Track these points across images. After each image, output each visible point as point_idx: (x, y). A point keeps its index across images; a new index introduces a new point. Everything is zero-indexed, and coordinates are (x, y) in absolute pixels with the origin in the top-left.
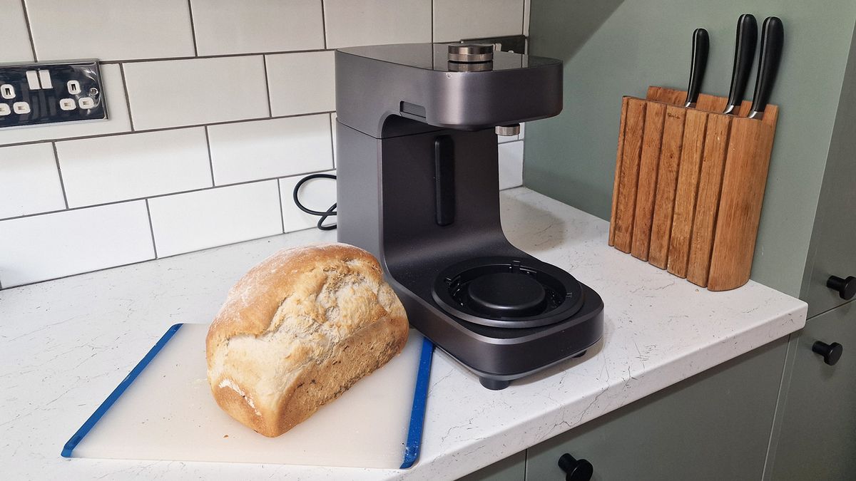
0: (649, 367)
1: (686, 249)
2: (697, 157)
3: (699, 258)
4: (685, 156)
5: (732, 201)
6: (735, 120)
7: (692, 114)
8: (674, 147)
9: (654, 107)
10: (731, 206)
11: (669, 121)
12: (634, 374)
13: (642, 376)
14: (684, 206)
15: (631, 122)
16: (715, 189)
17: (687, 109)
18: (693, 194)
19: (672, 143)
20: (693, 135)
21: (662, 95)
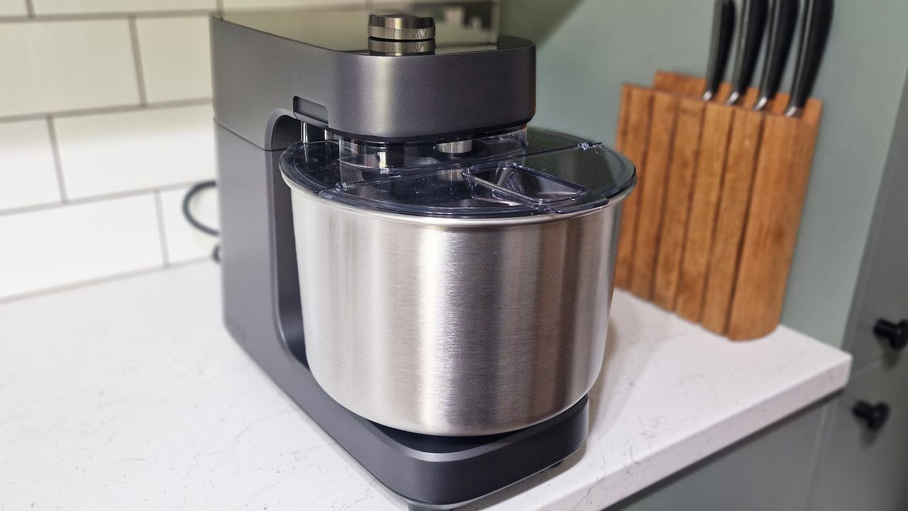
0: (657, 447)
1: (700, 286)
2: (718, 167)
3: (717, 300)
4: (703, 164)
5: (761, 225)
6: (769, 119)
7: (713, 109)
8: (689, 151)
9: (663, 99)
10: (760, 231)
11: (684, 118)
12: (638, 458)
13: (648, 459)
14: (700, 232)
15: (634, 118)
16: (740, 209)
17: (706, 103)
18: (711, 216)
19: (686, 146)
20: (714, 137)
21: (674, 82)
